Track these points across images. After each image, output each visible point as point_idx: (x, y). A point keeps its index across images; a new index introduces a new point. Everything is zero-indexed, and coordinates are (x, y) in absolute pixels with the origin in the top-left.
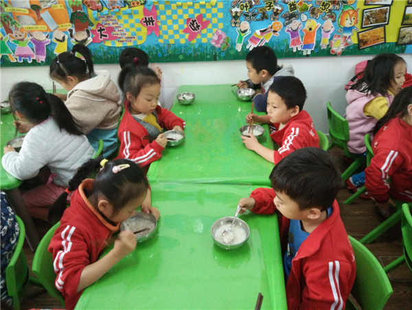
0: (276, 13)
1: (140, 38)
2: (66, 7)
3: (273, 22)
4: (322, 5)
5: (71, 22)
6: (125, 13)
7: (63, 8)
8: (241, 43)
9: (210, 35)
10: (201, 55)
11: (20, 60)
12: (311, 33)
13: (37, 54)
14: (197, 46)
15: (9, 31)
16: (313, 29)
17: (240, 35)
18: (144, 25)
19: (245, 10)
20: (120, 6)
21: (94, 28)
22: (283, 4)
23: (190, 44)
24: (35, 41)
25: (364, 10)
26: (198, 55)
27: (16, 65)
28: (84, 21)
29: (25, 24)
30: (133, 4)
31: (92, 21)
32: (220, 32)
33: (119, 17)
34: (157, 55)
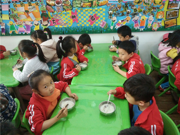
0: (128, 13)
1: (70, 24)
2: (39, 11)
3: (127, 17)
4: (148, 10)
5: (41, 17)
6: (64, 13)
7: (38, 11)
8: (113, 26)
9: (99, 23)
10: (95, 31)
11: (20, 33)
12: (143, 22)
13: (27, 30)
14: (94, 27)
15: (16, 21)
16: (144, 20)
17: (112, 22)
18: (71, 19)
19: (114, 12)
20: (62, 11)
21: (50, 20)
22: (131, 9)
23: (91, 26)
24: (26, 25)
25: (167, 11)
26: (94, 31)
27: (18, 35)
28: (47, 17)
29: (22, 18)
30: (67, 10)
31: (50, 17)
32: (104, 21)
33: (61, 15)
34: (77, 31)
